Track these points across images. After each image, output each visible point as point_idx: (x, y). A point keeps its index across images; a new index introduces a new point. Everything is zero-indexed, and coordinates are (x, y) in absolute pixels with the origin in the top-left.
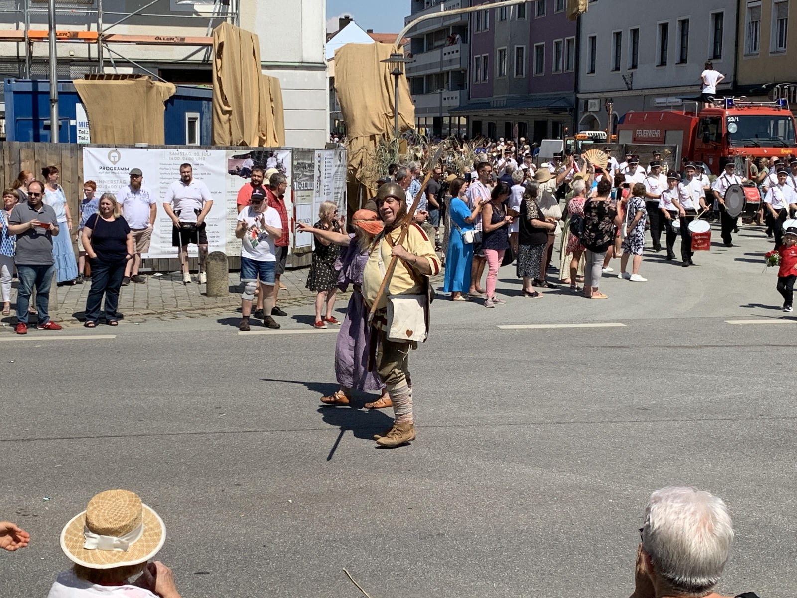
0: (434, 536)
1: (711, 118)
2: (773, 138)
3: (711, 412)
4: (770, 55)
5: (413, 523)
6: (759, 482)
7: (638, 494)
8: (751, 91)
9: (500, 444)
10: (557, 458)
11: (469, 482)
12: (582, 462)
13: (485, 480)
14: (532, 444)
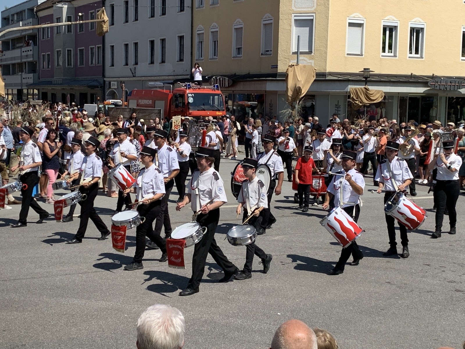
0: (19, 346)
1: (179, 94)
2: (212, 106)
4: (209, 60)
5: (6, 339)
7: (141, 310)
9: (60, 287)
10: (95, 293)
11: (41, 312)
12: (109, 294)
13: (51, 309)
14: (80, 286)
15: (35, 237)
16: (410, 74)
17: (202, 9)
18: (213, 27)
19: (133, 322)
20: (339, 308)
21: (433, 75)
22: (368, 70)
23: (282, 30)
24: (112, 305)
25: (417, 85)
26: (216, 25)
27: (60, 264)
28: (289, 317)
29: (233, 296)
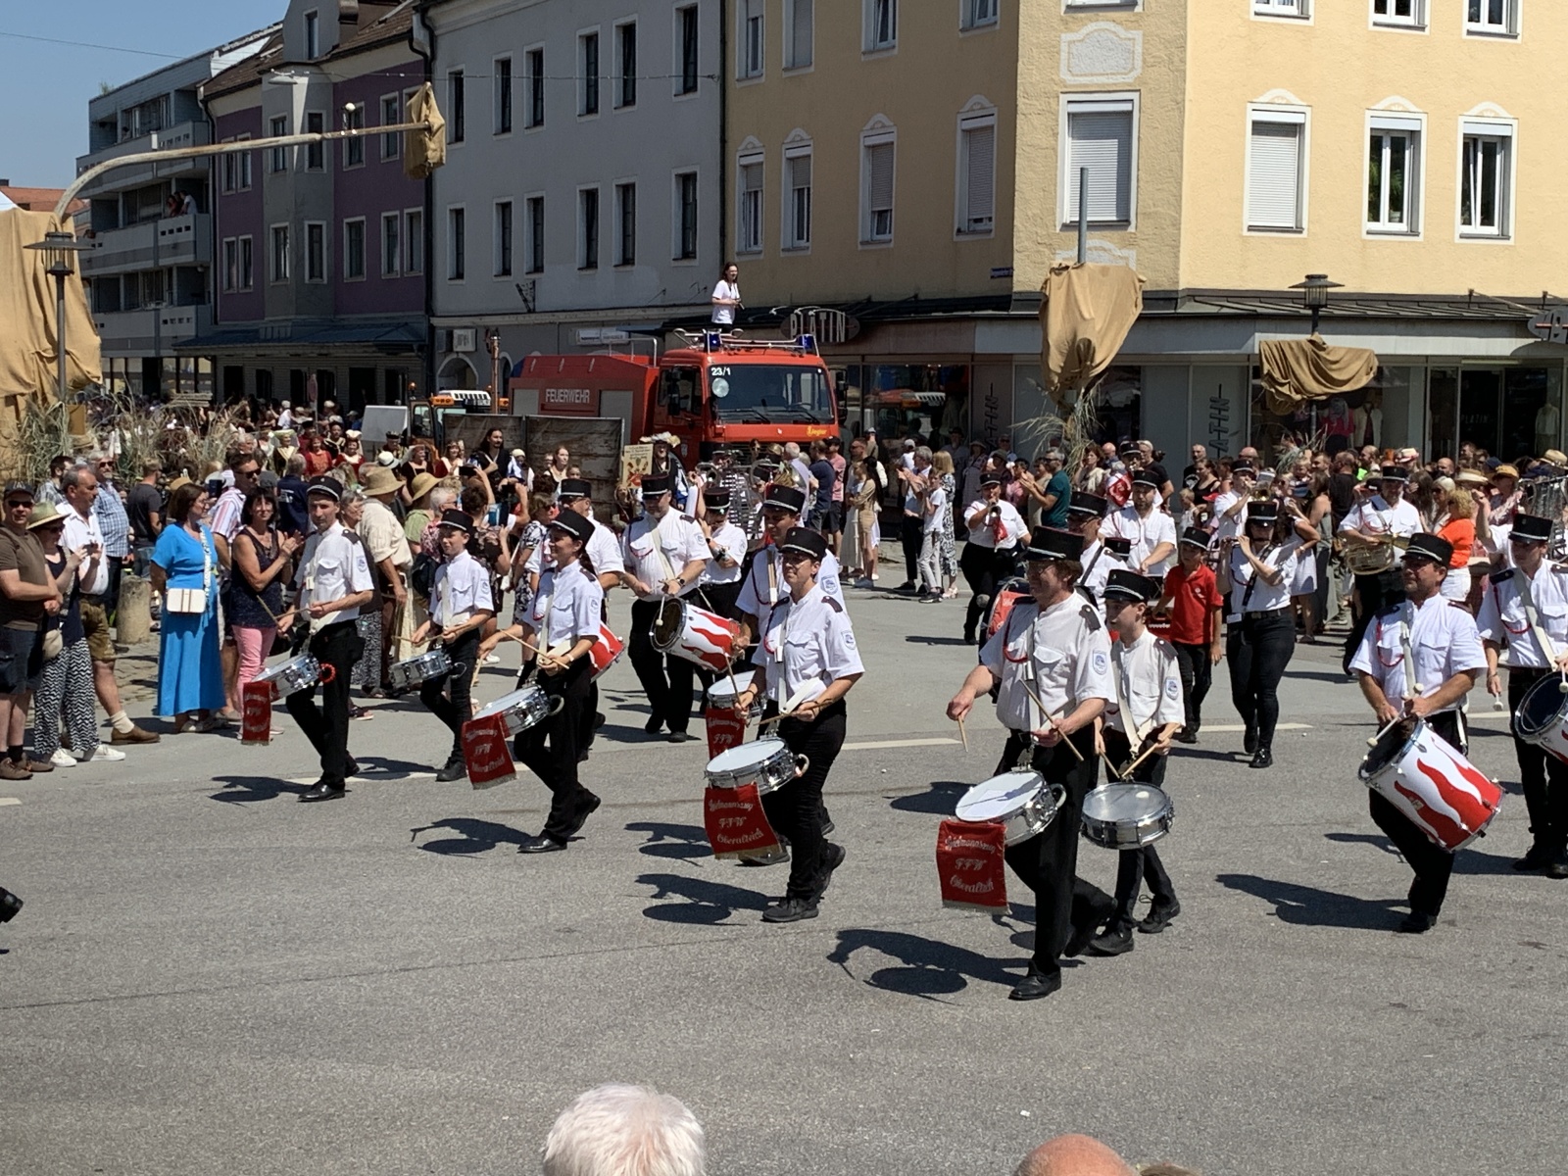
1: (681, 368)
2: (792, 406)
4: (782, 255)
6: (779, 1057)
7: (559, 1101)
8: (750, 319)
9: (286, 1021)
10: (401, 1040)
11: (222, 1106)
12: (450, 1046)
13: (255, 1098)
14: (351, 1018)
15: (204, 852)
16: (1467, 293)
17: (756, 81)
18: (793, 141)
19: (529, 1141)
20: (1230, 1094)
21: (1545, 294)
22: (1322, 282)
23: (1027, 149)
24: (458, 1081)
25: (1490, 329)
26: (805, 136)
27: (285, 942)
28: (1059, 1123)
29: (867, 1051)
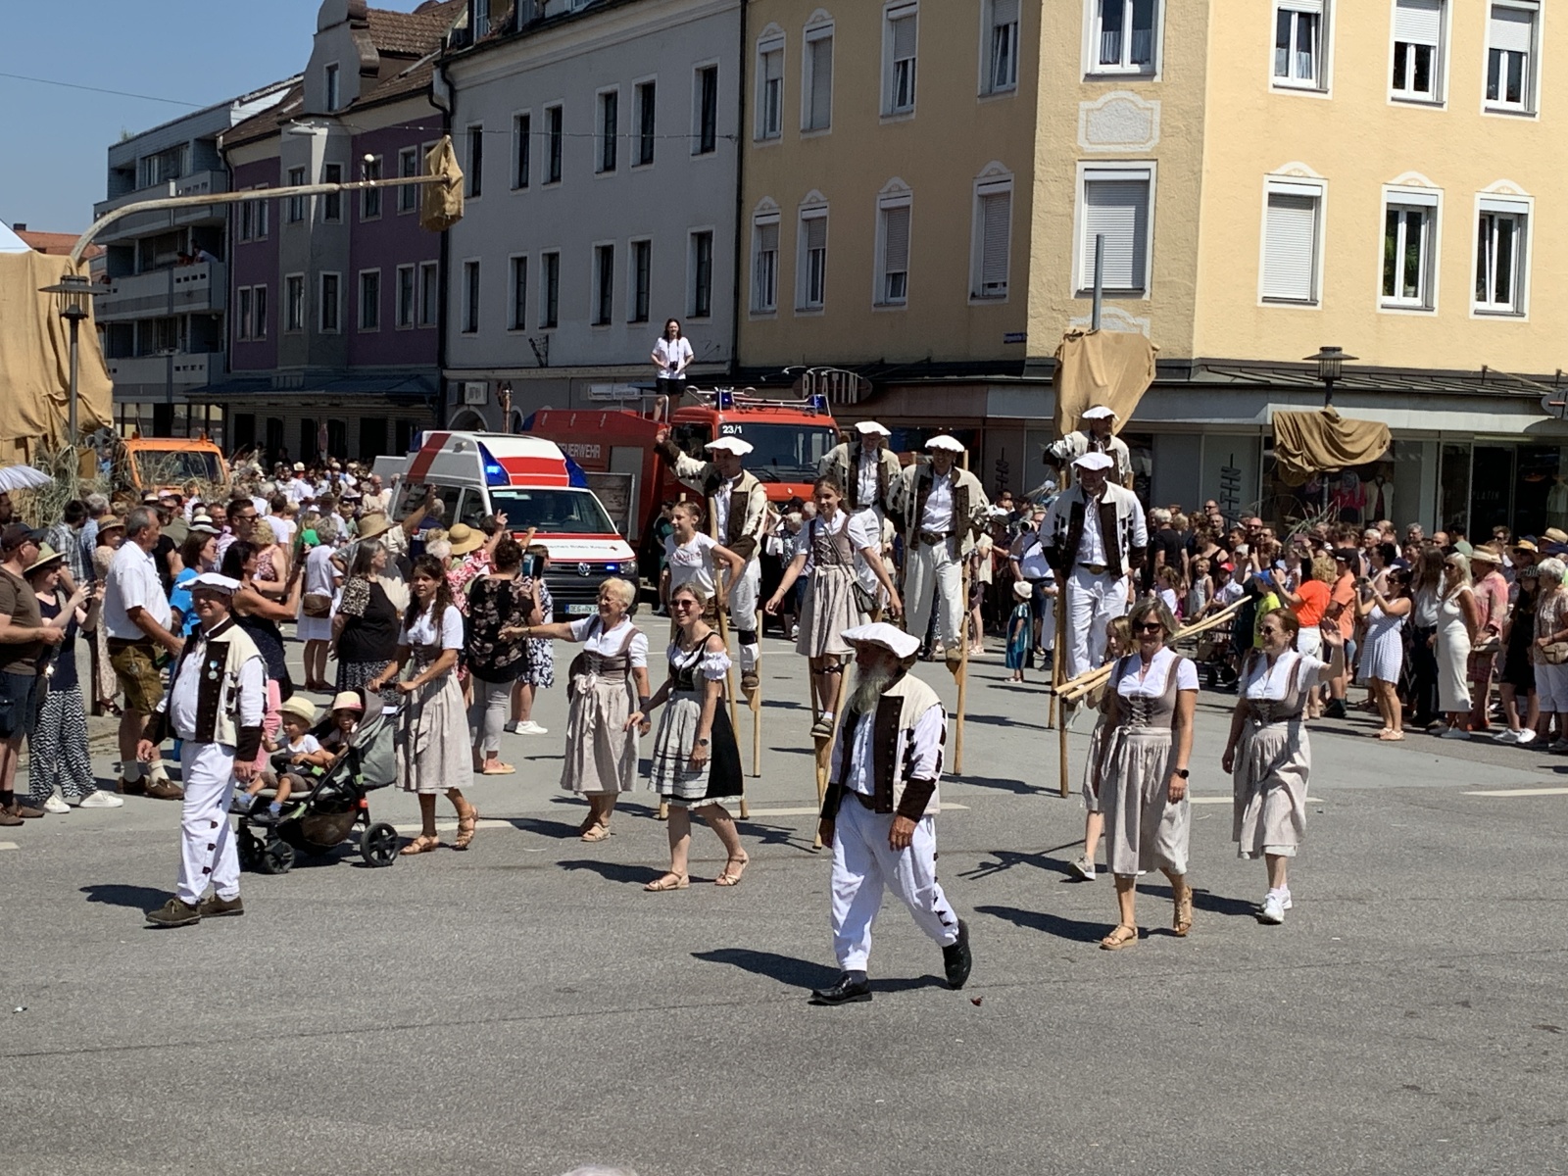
1: (693, 426)
2: (804, 466)
3: (693, 991)
4: (796, 315)
6: (781, 1126)
7: (555, 1165)
8: (763, 378)
9: (279, 1077)
10: (396, 1100)
11: (213, 1163)
12: (446, 1107)
13: (247, 1156)
14: (346, 1075)
16: (1480, 369)
17: (772, 143)
18: (810, 203)
21: (1559, 372)
22: (1336, 354)
23: (1042, 215)
24: (454, 1143)
25: (1504, 406)
26: (822, 198)
27: (281, 996)
29: (872, 1122)
